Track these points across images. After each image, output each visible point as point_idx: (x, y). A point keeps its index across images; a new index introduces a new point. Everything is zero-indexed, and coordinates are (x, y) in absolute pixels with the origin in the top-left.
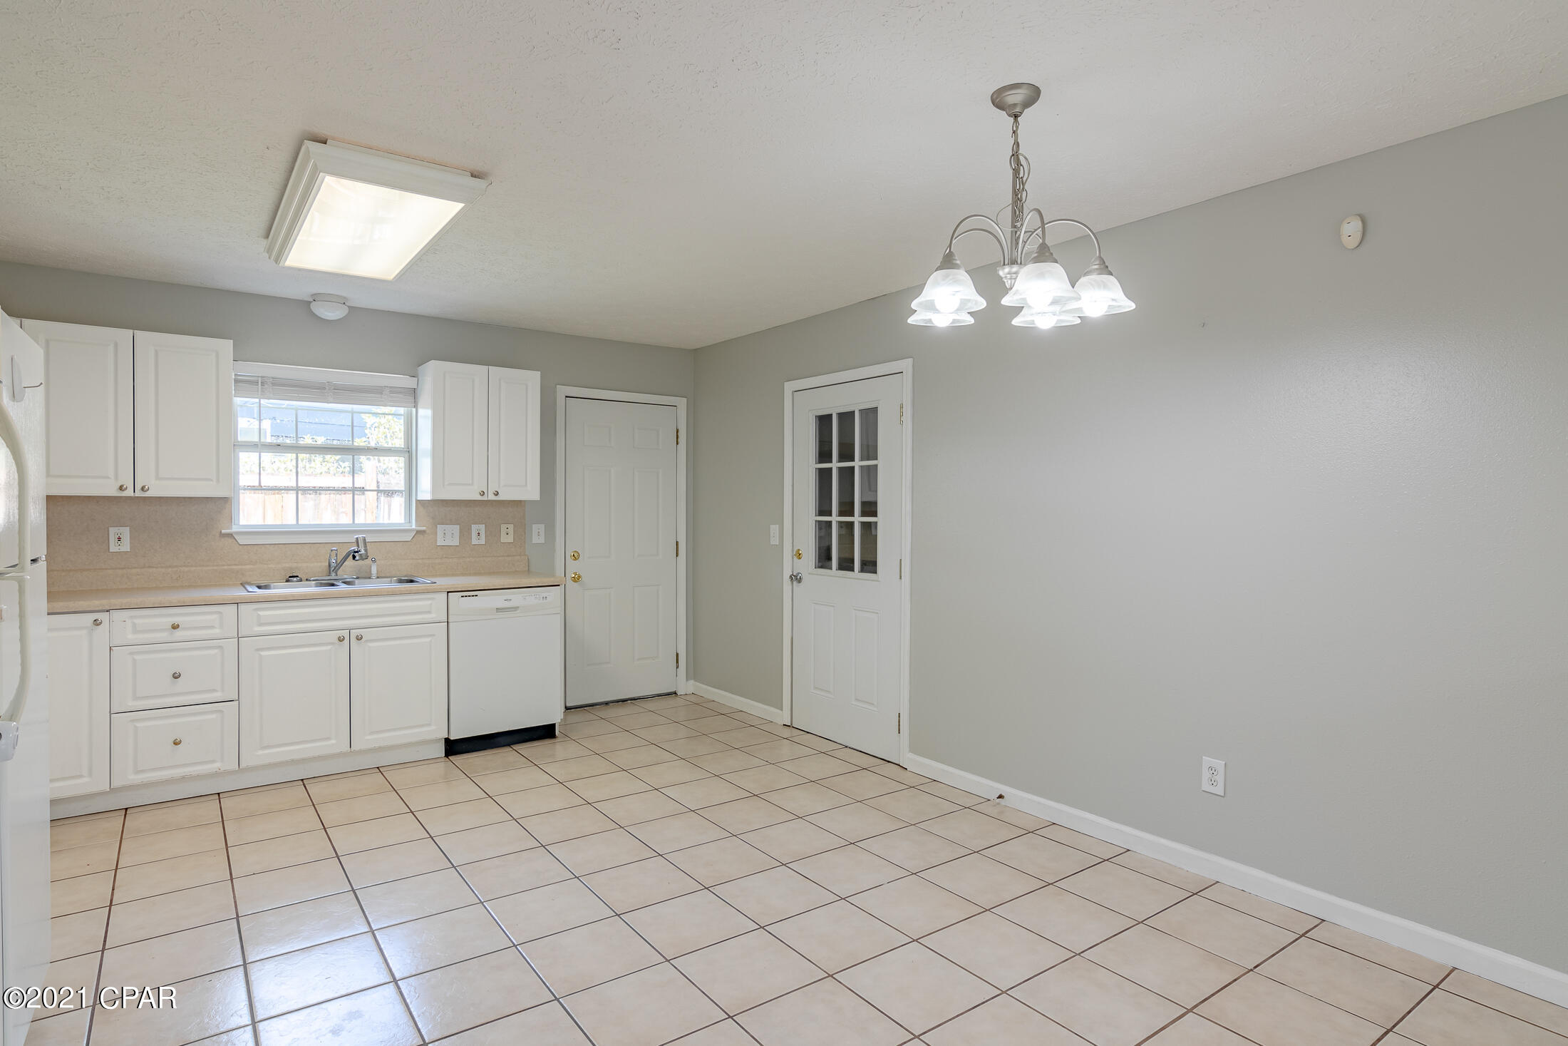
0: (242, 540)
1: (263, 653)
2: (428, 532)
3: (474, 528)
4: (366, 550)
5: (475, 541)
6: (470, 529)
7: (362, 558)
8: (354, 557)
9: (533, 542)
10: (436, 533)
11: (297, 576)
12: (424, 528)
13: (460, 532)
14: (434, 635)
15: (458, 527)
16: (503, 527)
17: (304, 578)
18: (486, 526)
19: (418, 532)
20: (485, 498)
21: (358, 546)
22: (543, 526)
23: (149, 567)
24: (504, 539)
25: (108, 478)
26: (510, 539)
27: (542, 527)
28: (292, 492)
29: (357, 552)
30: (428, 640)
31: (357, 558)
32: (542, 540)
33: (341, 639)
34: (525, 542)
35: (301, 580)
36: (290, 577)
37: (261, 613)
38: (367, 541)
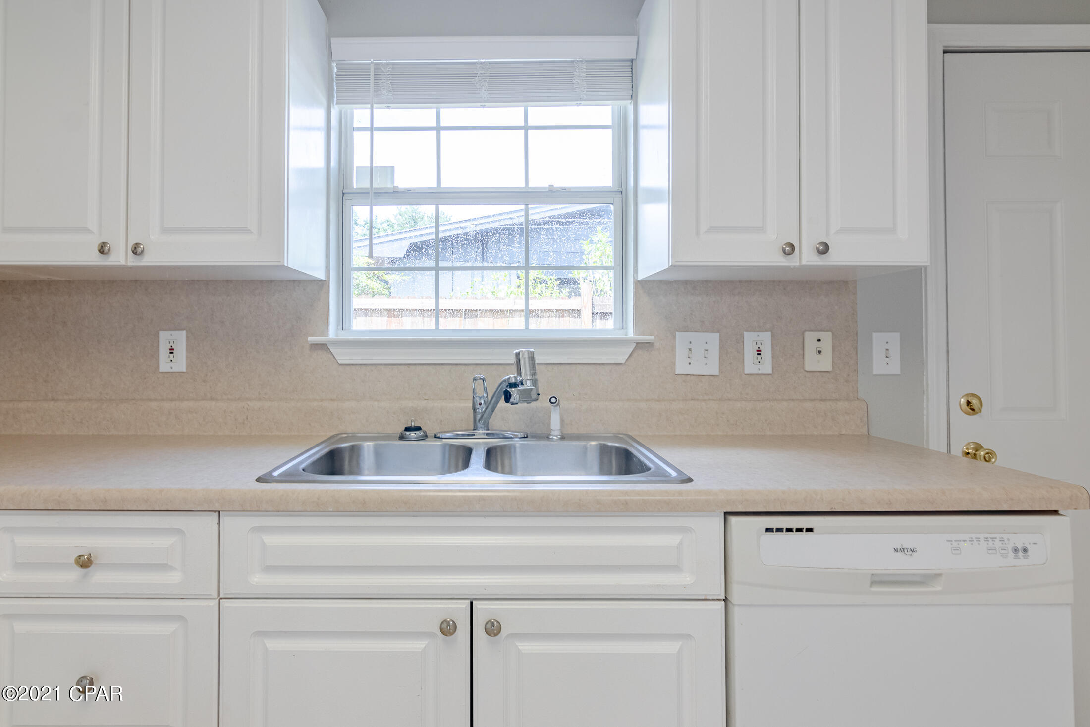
0: (343, 356)
1: (273, 645)
2: (657, 345)
3: (750, 339)
4: (534, 382)
5: (750, 366)
6: (740, 340)
7: (529, 397)
8: (508, 397)
9: (875, 373)
10: (673, 348)
11: (418, 429)
12: (652, 337)
13: (722, 347)
14: (688, 637)
15: (716, 335)
16: (810, 338)
17: (430, 433)
18: (773, 336)
19: (639, 345)
20: (793, 262)
21: (519, 373)
22: (897, 335)
23: (212, 399)
24: (813, 362)
25: (86, 230)
26: (825, 363)
27: (894, 338)
28: (428, 272)
29: (514, 385)
30: (671, 647)
31: (515, 397)
32: (894, 367)
33: (448, 629)
34: (856, 371)
35: (425, 437)
36: (408, 429)
37: (271, 540)
38: (537, 361)
